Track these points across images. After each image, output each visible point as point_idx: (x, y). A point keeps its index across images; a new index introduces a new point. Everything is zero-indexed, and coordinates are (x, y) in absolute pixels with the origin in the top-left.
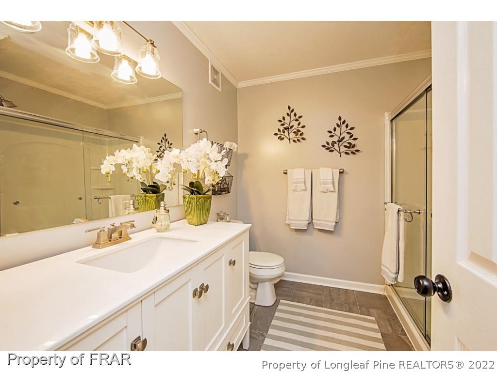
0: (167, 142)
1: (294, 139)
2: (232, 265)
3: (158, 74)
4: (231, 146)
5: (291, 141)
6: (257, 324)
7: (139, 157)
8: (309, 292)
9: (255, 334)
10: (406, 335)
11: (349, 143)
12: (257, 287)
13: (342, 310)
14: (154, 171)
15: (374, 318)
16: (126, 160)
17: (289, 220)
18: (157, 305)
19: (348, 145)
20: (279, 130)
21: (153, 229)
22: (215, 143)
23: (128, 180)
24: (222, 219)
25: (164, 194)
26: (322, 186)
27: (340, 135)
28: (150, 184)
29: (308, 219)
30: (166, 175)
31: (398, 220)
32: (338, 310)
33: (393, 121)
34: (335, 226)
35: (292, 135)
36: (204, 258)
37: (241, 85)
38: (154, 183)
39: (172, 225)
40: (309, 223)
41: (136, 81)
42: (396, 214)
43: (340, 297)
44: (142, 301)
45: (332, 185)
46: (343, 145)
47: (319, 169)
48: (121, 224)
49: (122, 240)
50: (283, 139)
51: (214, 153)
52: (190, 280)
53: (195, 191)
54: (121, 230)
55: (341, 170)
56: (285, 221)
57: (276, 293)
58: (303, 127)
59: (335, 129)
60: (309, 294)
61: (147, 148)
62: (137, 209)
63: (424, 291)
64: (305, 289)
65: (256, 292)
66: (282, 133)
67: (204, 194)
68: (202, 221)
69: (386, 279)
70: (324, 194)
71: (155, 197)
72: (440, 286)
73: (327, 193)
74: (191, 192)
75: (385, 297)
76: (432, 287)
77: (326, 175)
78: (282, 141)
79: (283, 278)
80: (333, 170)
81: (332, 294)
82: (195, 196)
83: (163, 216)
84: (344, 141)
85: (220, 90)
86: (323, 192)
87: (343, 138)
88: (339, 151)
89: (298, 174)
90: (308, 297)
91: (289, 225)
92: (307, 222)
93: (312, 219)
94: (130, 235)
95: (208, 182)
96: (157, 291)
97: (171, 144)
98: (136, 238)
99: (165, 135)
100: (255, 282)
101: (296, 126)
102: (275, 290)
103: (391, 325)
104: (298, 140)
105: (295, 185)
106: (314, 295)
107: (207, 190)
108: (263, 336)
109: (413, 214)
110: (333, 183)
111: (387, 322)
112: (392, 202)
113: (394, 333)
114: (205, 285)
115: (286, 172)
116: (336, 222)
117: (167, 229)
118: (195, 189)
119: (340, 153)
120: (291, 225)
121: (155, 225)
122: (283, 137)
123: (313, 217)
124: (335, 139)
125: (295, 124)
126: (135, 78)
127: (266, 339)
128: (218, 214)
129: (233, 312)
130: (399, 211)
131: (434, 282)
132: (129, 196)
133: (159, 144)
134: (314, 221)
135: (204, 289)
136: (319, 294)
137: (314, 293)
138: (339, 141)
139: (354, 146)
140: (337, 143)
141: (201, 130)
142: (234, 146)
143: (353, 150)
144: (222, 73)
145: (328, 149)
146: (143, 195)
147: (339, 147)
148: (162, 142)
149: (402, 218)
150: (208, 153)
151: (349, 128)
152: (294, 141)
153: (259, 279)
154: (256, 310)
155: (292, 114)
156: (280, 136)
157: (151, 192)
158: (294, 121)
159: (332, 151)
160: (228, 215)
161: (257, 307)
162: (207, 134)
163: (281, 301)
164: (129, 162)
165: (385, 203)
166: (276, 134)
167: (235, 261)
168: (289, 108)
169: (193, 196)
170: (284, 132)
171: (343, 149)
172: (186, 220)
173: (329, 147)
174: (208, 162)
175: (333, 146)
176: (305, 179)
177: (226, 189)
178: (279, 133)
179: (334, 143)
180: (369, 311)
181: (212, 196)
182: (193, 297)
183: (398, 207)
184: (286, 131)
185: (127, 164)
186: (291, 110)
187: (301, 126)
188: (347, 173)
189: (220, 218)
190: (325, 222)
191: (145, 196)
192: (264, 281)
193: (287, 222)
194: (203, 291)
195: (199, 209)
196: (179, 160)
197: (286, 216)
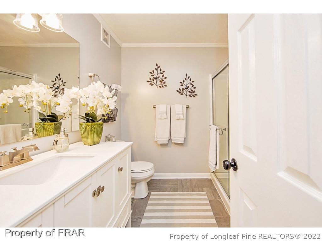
0: (61, 81)
1: (160, 85)
2: (120, 171)
3: (61, 29)
4: (117, 87)
5: (158, 86)
6: (136, 211)
7: (39, 92)
8: (169, 184)
9: (135, 218)
10: (221, 199)
11: (191, 90)
12: (136, 186)
13: (188, 192)
14: (52, 104)
15: (205, 193)
16: (24, 94)
17: (157, 138)
18: (66, 205)
19: (191, 91)
20: (150, 79)
21: (54, 150)
22: (107, 85)
23: (26, 111)
24: (109, 140)
25: (61, 122)
26: (177, 115)
27: (187, 85)
28: (49, 115)
29: (168, 137)
30: (66, 107)
31: (216, 135)
32: (187, 192)
33: (213, 79)
34: (184, 140)
35: (159, 83)
36: (101, 167)
37: (124, 45)
38: (52, 113)
39: (71, 146)
40: (169, 140)
41: (39, 31)
42: (215, 131)
43: (188, 183)
44: (54, 203)
45: (182, 115)
46: (189, 91)
47: (175, 105)
48: (23, 148)
49: (24, 161)
50: (153, 85)
51: (106, 92)
52: (91, 184)
53: (91, 119)
54: (23, 153)
55: (188, 106)
56: (154, 139)
57: (148, 188)
58: (166, 78)
59: (184, 81)
60: (170, 185)
61: (46, 85)
62: (36, 135)
63: (227, 167)
64: (167, 183)
65: (135, 190)
66: (152, 81)
67: (98, 122)
68: (96, 142)
69: (211, 168)
70: (178, 121)
71: (53, 125)
72: (233, 164)
73: (179, 120)
74: (87, 120)
75: (211, 180)
76: (230, 165)
77: (179, 109)
78: (152, 86)
79: (153, 178)
80: (183, 106)
81: (183, 183)
82: (90, 123)
83: (63, 139)
84: (189, 88)
85: (109, 46)
86: (177, 119)
87: (188, 87)
88: (186, 94)
89: (162, 108)
90: (169, 187)
91: (156, 142)
92: (168, 139)
93: (171, 137)
94: (31, 157)
95: (100, 113)
96: (66, 194)
97: (65, 83)
98: (37, 159)
99: (59, 75)
100: (135, 183)
101: (161, 77)
102: (148, 186)
103: (214, 195)
104: (163, 86)
105: (160, 115)
106: (172, 186)
107: (100, 119)
108: (141, 219)
109: (223, 131)
110: (183, 114)
111: (211, 193)
112: (213, 125)
113: (215, 199)
114: (102, 187)
115: (155, 106)
116: (185, 138)
117: (66, 149)
118: (91, 118)
119: (187, 96)
120: (158, 141)
121: (56, 147)
122: (153, 83)
123: (172, 136)
124: (184, 87)
125: (161, 76)
126: (38, 28)
127: (143, 220)
128: (106, 137)
129: (120, 205)
130: (216, 129)
131: (231, 162)
132: (20, 125)
133: (53, 81)
134: (172, 138)
135: (101, 189)
136: (176, 184)
137: (172, 184)
138: (186, 89)
139: (194, 92)
140: (185, 89)
141: (94, 74)
142: (119, 88)
143: (194, 94)
144: (110, 35)
145: (180, 93)
146: (42, 124)
147: (186, 92)
148: (56, 80)
149: (218, 133)
150: (101, 92)
151: (191, 81)
152: (160, 87)
153: (137, 180)
154: (135, 202)
155: (158, 69)
156: (151, 83)
157: (49, 121)
158: (160, 74)
159: (182, 94)
160: (114, 137)
161: (135, 200)
162: (99, 78)
163: (152, 193)
164: (26, 96)
165: (210, 126)
166: (148, 81)
167: (122, 168)
168: (157, 65)
169: (89, 123)
170: (153, 80)
171: (188, 93)
172: (83, 142)
173: (180, 92)
174: (101, 98)
175: (183, 91)
176: (166, 111)
177: (113, 118)
178: (150, 81)
179: (183, 89)
180: (202, 189)
181: (104, 123)
182: (93, 197)
183: (216, 127)
184: (155, 80)
185: (24, 97)
186: (158, 66)
187: (164, 77)
188: (190, 108)
189: (108, 139)
190: (178, 139)
191: (44, 124)
192: (140, 181)
193: (155, 140)
194: (101, 191)
195: (94, 133)
196: (77, 96)
197: (155, 135)
